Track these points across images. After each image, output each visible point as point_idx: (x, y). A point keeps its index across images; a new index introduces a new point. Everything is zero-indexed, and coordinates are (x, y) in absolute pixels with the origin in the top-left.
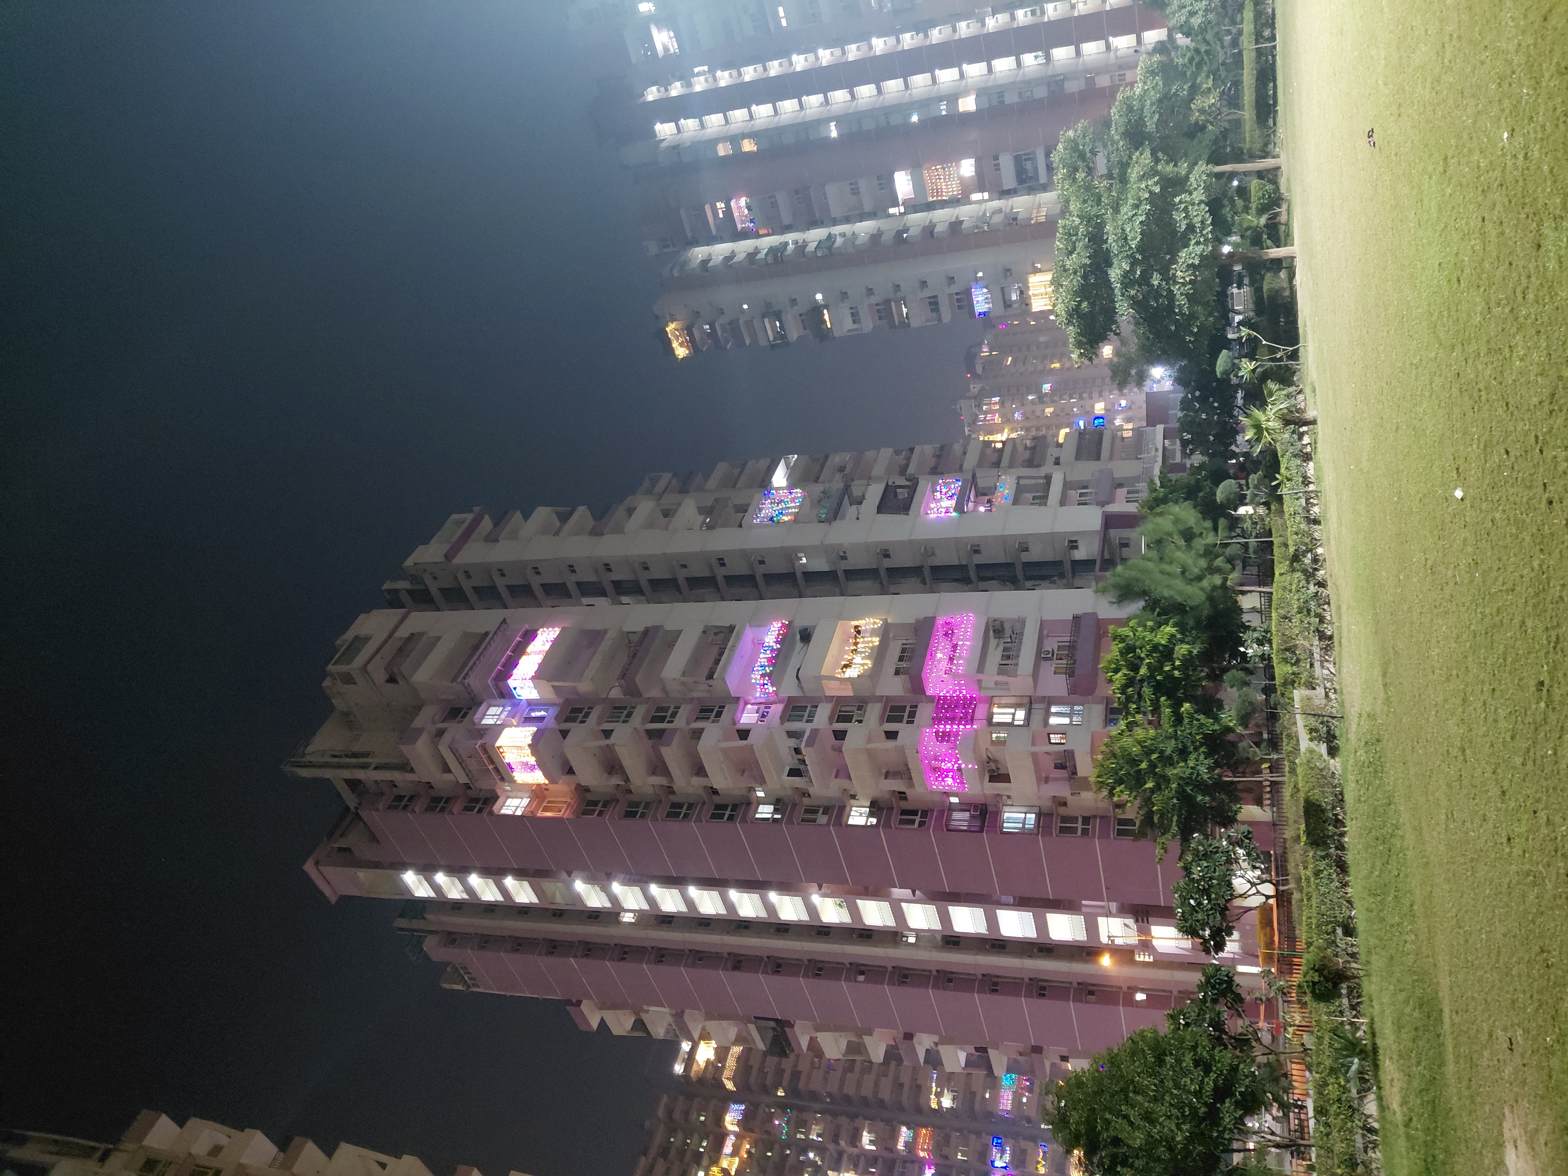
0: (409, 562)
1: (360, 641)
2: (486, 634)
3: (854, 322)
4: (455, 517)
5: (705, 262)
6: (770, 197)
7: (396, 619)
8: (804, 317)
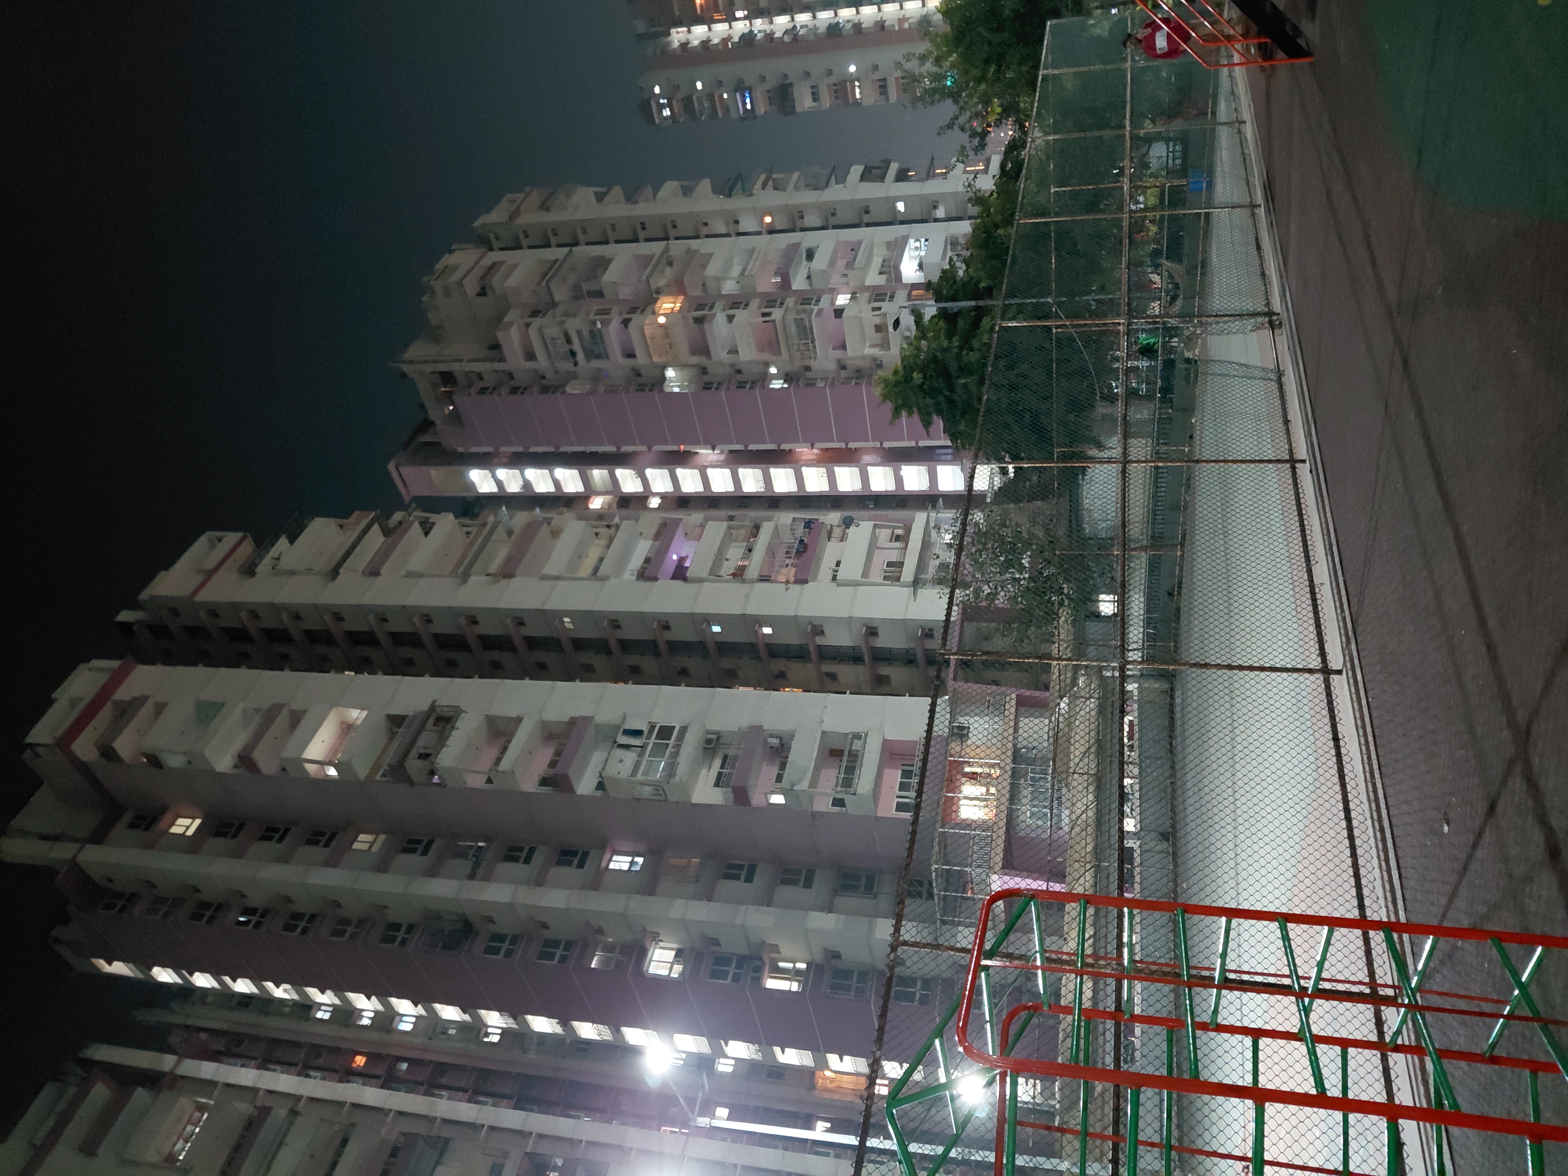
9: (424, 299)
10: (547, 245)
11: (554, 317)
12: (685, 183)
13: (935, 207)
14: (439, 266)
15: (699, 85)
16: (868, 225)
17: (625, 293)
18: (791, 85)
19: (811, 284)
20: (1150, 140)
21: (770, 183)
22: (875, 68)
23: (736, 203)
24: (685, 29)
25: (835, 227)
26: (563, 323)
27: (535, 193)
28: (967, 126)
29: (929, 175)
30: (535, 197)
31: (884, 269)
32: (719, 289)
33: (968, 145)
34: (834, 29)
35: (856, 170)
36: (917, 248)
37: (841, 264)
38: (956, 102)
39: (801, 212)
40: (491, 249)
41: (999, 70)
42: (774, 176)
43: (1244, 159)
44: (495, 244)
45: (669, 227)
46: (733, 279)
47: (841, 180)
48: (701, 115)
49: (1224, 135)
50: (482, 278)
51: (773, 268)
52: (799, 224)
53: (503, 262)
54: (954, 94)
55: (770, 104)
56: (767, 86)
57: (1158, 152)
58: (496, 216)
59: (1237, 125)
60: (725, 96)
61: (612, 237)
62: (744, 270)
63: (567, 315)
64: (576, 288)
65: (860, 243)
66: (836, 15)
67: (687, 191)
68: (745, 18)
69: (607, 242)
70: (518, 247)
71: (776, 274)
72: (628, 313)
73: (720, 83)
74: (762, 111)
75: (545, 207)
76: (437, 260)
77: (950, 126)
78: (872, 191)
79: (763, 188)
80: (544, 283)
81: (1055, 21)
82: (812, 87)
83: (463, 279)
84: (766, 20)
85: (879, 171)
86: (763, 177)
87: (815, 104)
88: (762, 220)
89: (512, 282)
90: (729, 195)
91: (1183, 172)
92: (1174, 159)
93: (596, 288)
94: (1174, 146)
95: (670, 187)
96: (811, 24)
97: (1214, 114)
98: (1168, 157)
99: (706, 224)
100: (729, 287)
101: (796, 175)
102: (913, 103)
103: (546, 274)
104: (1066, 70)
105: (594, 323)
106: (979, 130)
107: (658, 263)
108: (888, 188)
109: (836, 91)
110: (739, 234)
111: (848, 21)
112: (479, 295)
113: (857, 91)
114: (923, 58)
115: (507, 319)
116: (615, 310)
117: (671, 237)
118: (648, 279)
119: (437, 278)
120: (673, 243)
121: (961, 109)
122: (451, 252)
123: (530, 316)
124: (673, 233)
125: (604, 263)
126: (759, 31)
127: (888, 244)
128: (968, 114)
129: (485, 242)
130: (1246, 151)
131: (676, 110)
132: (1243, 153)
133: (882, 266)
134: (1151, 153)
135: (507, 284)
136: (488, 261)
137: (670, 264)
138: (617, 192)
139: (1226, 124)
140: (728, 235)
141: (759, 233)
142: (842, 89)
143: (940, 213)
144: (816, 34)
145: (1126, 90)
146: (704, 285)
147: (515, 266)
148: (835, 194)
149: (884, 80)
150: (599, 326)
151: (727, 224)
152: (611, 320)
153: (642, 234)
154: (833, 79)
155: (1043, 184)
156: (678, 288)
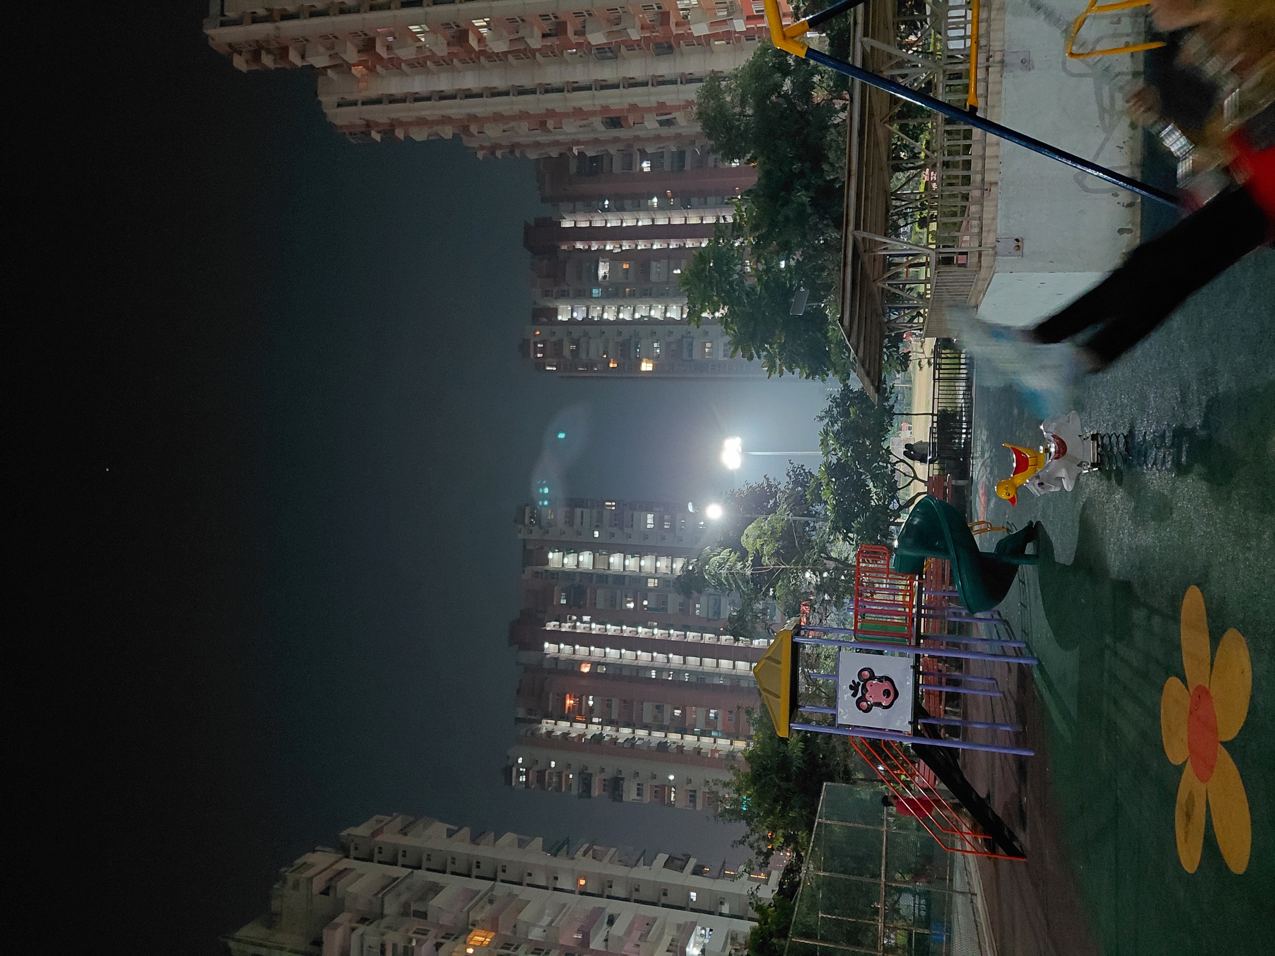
0: (344, 833)
1: (306, 866)
2: (398, 878)
3: (638, 795)
4: (378, 817)
5: (549, 733)
6: (608, 700)
7: (333, 860)
8: (606, 783)
9: (276, 886)
10: (394, 863)
11: (378, 927)
12: (522, 837)
13: (722, 903)
14: (299, 862)
15: (553, 764)
16: (664, 906)
17: (446, 919)
18: (623, 779)
19: (607, 946)
20: (900, 891)
21: (591, 852)
22: (689, 781)
23: (560, 862)
24: (554, 722)
25: (636, 901)
26: (383, 934)
27: (399, 819)
28: (755, 845)
29: (721, 875)
30: (399, 821)
31: (672, 948)
32: (527, 934)
33: (754, 861)
34: (663, 746)
35: (662, 858)
36: (701, 935)
37: (636, 934)
38: (748, 824)
39: (611, 882)
40: (347, 857)
41: (784, 808)
42: (595, 847)
43: (977, 926)
44: (353, 853)
45: (500, 869)
46: (541, 927)
47: (649, 863)
48: (549, 786)
49: (959, 900)
50: (331, 879)
51: (577, 925)
52: (607, 892)
53: (353, 870)
54: (748, 818)
55: (604, 790)
56: (604, 776)
57: (907, 902)
58: (362, 830)
59: (970, 895)
60: (571, 776)
61: (450, 868)
62: (552, 921)
63: (389, 927)
64: (406, 905)
65: (655, 920)
66: (666, 736)
67: (522, 844)
68: (599, 724)
69: (444, 872)
70: (370, 859)
71: (579, 931)
72: (443, 937)
73: (569, 766)
74: (597, 794)
75: (404, 832)
76: (299, 856)
77: (742, 842)
78: (672, 878)
79: (584, 855)
80: (380, 896)
81: (829, 783)
82: (638, 784)
83: (312, 878)
84: (614, 729)
85: (679, 863)
86: (586, 846)
87: (638, 798)
88: (577, 881)
89: (353, 889)
90: (555, 855)
91: (926, 922)
92: (919, 910)
93: (422, 910)
94: (920, 899)
95: (509, 837)
96: (646, 739)
97: (951, 880)
98: (914, 907)
99: (530, 875)
100: (536, 934)
101: (613, 850)
102: (715, 817)
103: (383, 889)
104: (836, 823)
105: (410, 941)
106: (765, 850)
107: (481, 899)
108: (685, 878)
109: (656, 792)
110: (555, 889)
111: (674, 743)
112: (322, 893)
113: (673, 795)
114: (726, 785)
115: (337, 920)
116: (433, 932)
117: (498, 879)
118: (468, 912)
119: (293, 871)
120: (499, 883)
121: (752, 830)
122: (314, 851)
123: (358, 922)
124: (501, 876)
125: (436, 889)
126: (607, 735)
127: (679, 926)
128: (757, 835)
129: (345, 851)
130: (978, 920)
131: (530, 779)
132: (975, 921)
133: (671, 945)
134: (901, 902)
135: (349, 889)
136: (340, 866)
137: (491, 902)
138: (466, 832)
139: (961, 893)
140: (546, 888)
141: (572, 892)
142: (661, 791)
143: (725, 909)
144: (649, 747)
145: (882, 846)
146: (515, 927)
147: (361, 875)
148: (641, 873)
149: (695, 791)
150: (414, 944)
151: (548, 879)
152: (426, 940)
153: (475, 872)
154: (656, 782)
155: (813, 907)
156: (493, 925)
